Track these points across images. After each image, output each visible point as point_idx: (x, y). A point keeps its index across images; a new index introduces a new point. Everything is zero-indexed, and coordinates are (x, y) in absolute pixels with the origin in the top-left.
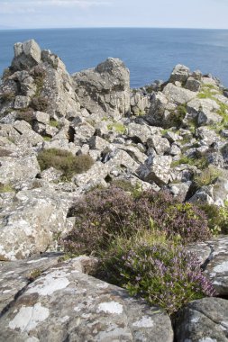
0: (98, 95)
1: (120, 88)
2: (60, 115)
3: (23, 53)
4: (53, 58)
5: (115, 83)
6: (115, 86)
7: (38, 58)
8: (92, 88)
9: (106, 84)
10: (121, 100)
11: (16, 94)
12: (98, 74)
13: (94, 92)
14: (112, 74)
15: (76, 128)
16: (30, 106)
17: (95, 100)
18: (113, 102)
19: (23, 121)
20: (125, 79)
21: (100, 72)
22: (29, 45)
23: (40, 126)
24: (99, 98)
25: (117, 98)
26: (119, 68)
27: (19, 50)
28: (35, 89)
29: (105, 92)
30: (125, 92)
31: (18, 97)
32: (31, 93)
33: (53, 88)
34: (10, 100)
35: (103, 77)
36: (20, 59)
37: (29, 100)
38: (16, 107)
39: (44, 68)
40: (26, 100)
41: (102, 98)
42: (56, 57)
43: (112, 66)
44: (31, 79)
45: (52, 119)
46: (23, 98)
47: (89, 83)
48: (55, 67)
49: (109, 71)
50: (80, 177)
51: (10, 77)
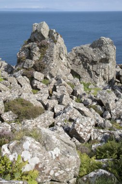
0: (88, 64)
1: (106, 61)
2: (52, 77)
3: (36, 31)
4: (55, 35)
5: (102, 57)
6: (102, 59)
7: (46, 35)
8: (85, 59)
9: (96, 57)
10: (105, 70)
11: (27, 58)
12: (91, 49)
13: (86, 62)
14: (101, 50)
15: (57, 87)
16: (33, 67)
17: (86, 68)
18: (98, 71)
19: (25, 77)
20: (111, 54)
21: (93, 48)
22: (41, 26)
23: (36, 82)
24: (89, 67)
25: (103, 68)
26: (108, 46)
27: (35, 28)
28: (40, 56)
29: (94, 63)
30: (109, 64)
31: (27, 60)
32: (36, 58)
33: (51, 57)
34: (22, 62)
35: (94, 52)
36: (35, 35)
37: (33, 63)
38: (24, 67)
39: (48, 42)
40: (32, 63)
41: (91, 67)
42: (58, 35)
43: (103, 43)
44: (38, 49)
45: (45, 78)
46: (30, 61)
47: (84, 55)
48: (55, 42)
49: (100, 47)
50: (28, 122)
51: (26, 46)
